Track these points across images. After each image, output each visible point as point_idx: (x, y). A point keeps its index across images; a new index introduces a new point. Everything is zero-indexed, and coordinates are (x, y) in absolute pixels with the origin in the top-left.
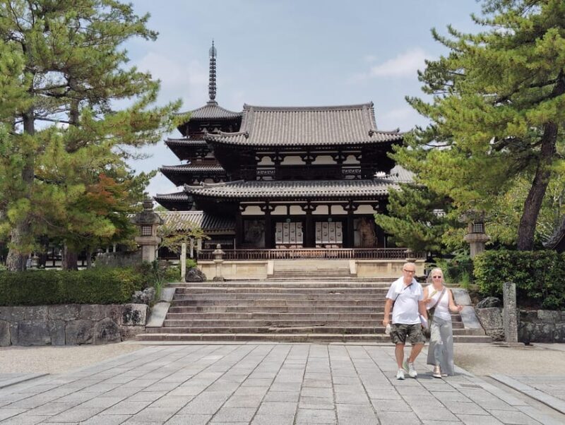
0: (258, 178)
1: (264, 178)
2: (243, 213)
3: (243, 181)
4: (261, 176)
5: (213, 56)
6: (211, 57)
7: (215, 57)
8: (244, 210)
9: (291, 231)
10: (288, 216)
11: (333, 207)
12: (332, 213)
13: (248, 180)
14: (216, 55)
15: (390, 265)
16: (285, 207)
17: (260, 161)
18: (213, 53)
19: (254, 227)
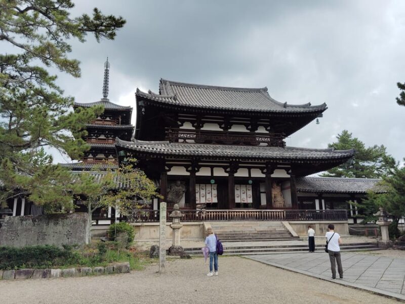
0: (180, 140)
1: (187, 140)
2: (169, 173)
3: (168, 142)
4: (185, 139)
5: (107, 67)
6: (106, 68)
7: (108, 69)
8: (169, 170)
9: (207, 192)
10: (212, 177)
11: (252, 170)
12: (252, 176)
13: (172, 142)
14: (109, 67)
15: (317, 227)
16: (209, 169)
17: (182, 125)
18: (107, 65)
19: (176, 188)
